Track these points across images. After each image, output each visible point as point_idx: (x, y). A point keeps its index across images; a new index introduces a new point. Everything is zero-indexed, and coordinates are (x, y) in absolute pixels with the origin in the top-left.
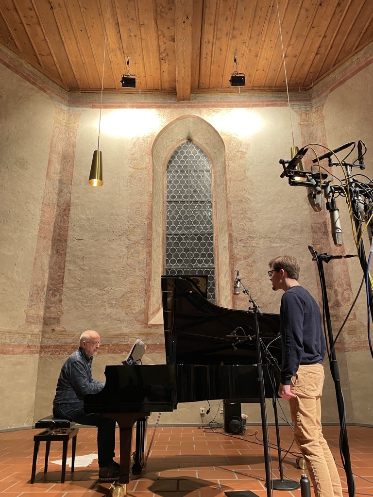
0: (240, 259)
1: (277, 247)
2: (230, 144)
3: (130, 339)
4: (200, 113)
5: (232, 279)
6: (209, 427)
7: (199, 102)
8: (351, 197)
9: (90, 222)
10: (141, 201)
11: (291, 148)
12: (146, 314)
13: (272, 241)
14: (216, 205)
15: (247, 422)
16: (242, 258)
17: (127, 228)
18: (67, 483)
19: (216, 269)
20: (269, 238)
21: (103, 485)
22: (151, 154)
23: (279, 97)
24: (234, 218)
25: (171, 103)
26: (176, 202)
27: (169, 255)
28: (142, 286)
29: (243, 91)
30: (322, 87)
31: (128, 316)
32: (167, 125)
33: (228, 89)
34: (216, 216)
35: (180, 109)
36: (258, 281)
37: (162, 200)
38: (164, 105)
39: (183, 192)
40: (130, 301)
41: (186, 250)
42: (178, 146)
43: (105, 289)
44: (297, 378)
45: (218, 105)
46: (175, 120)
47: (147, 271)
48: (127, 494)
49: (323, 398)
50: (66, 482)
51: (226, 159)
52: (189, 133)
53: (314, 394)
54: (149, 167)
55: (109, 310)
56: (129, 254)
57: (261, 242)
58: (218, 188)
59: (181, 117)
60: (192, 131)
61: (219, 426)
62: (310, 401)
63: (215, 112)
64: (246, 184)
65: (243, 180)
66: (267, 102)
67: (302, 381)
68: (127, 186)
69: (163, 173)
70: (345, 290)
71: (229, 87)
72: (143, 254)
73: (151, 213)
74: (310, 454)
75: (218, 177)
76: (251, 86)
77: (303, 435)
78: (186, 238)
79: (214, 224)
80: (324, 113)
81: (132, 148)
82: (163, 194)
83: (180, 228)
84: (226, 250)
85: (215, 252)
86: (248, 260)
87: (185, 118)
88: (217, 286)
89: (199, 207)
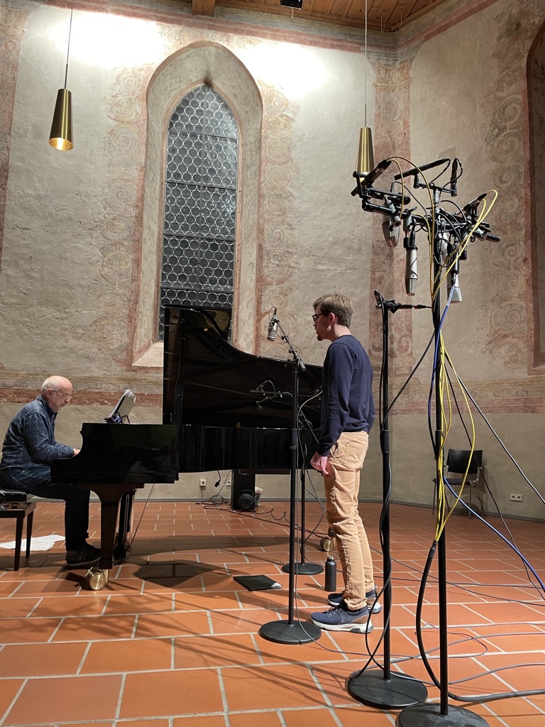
0: (271, 284)
1: (323, 270)
2: (271, 102)
3: (104, 385)
4: (228, 41)
5: (257, 311)
6: (211, 503)
7: (227, 22)
8: (435, 233)
9: (42, 202)
10: (126, 177)
11: (362, 129)
12: (129, 353)
13: (318, 261)
14: (242, 196)
15: (262, 497)
16: (274, 283)
17: (104, 219)
18: (21, 571)
19: (235, 294)
20: (314, 256)
21: (73, 572)
22: (145, 99)
23: (351, 36)
24: (269, 221)
25: (181, 15)
26: (182, 185)
27: (167, 267)
28: (124, 311)
29: (297, 15)
30: (413, 31)
31: (103, 353)
32: (174, 54)
33: (274, 8)
34: (242, 213)
35: (196, 30)
36: (293, 316)
37: (159, 178)
38: (170, 17)
39: (192, 169)
40: (105, 331)
41: (194, 262)
42: (189, 91)
43: (67, 310)
44: (337, 447)
45: (258, 33)
46: (187, 47)
47: (133, 289)
48: (109, 581)
49: (363, 471)
50: (20, 569)
51: (263, 126)
52: (208, 73)
53: (354, 466)
54: (142, 122)
55: (72, 342)
56: (106, 259)
57: (302, 261)
58: (247, 171)
59: (197, 43)
60: (212, 69)
61: (224, 501)
62: (349, 474)
63: (251, 42)
64: (290, 170)
65: (286, 163)
66: (333, 40)
67: (343, 451)
68: (105, 149)
69: (163, 135)
70: (403, 336)
71: (275, 5)
72: (126, 263)
73: (142, 198)
74: (343, 533)
75: (249, 153)
76: (310, 9)
77: (337, 512)
78: (194, 244)
79: (237, 226)
80: (411, 73)
81: (115, 84)
82: (162, 169)
83: (185, 228)
84: (252, 268)
85: (236, 269)
86: (282, 286)
87: (203, 46)
88: (235, 319)
89: (216, 197)
